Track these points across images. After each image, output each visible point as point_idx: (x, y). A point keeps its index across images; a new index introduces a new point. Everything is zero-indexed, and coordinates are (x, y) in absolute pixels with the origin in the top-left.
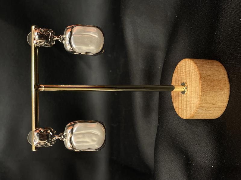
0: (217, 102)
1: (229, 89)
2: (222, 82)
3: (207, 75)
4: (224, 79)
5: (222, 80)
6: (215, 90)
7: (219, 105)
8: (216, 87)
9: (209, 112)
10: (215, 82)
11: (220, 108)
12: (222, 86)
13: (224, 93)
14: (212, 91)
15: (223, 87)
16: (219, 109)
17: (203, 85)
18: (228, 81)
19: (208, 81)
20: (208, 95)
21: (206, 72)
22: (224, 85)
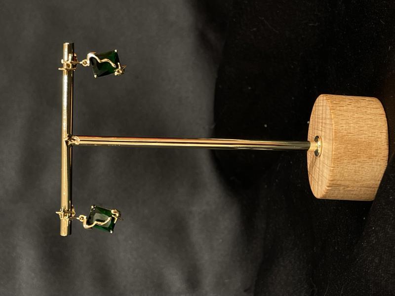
0: (363, 179)
1: (387, 158)
2: (374, 146)
3: (348, 133)
4: (380, 139)
5: (374, 143)
6: (359, 160)
7: (368, 183)
8: (361, 155)
9: (352, 193)
10: (361, 146)
11: (370, 187)
12: (374, 152)
13: (377, 165)
14: (353, 160)
15: (375, 154)
16: (369, 189)
17: (339, 150)
18: (386, 143)
19: (348, 144)
20: (346, 167)
21: (347, 128)
22: (378, 151)
